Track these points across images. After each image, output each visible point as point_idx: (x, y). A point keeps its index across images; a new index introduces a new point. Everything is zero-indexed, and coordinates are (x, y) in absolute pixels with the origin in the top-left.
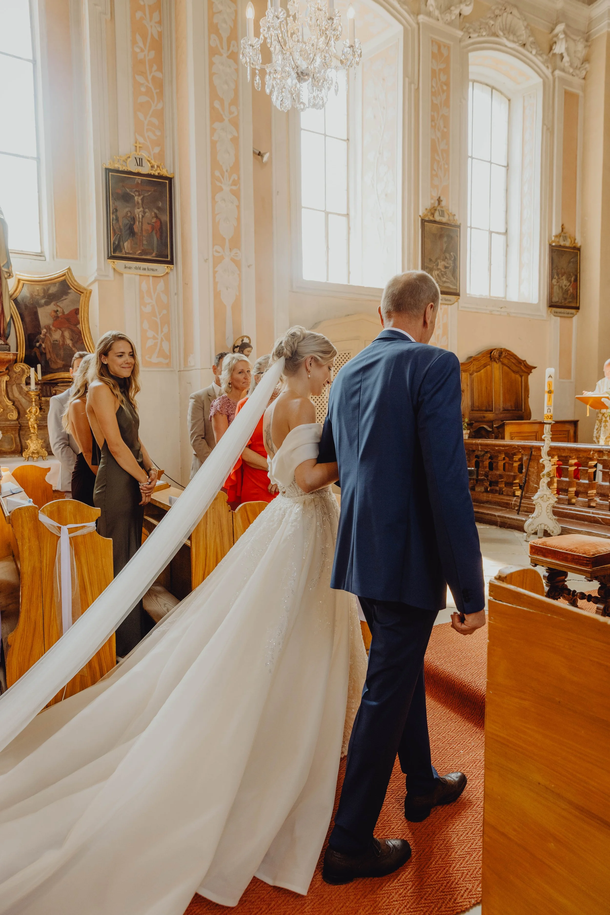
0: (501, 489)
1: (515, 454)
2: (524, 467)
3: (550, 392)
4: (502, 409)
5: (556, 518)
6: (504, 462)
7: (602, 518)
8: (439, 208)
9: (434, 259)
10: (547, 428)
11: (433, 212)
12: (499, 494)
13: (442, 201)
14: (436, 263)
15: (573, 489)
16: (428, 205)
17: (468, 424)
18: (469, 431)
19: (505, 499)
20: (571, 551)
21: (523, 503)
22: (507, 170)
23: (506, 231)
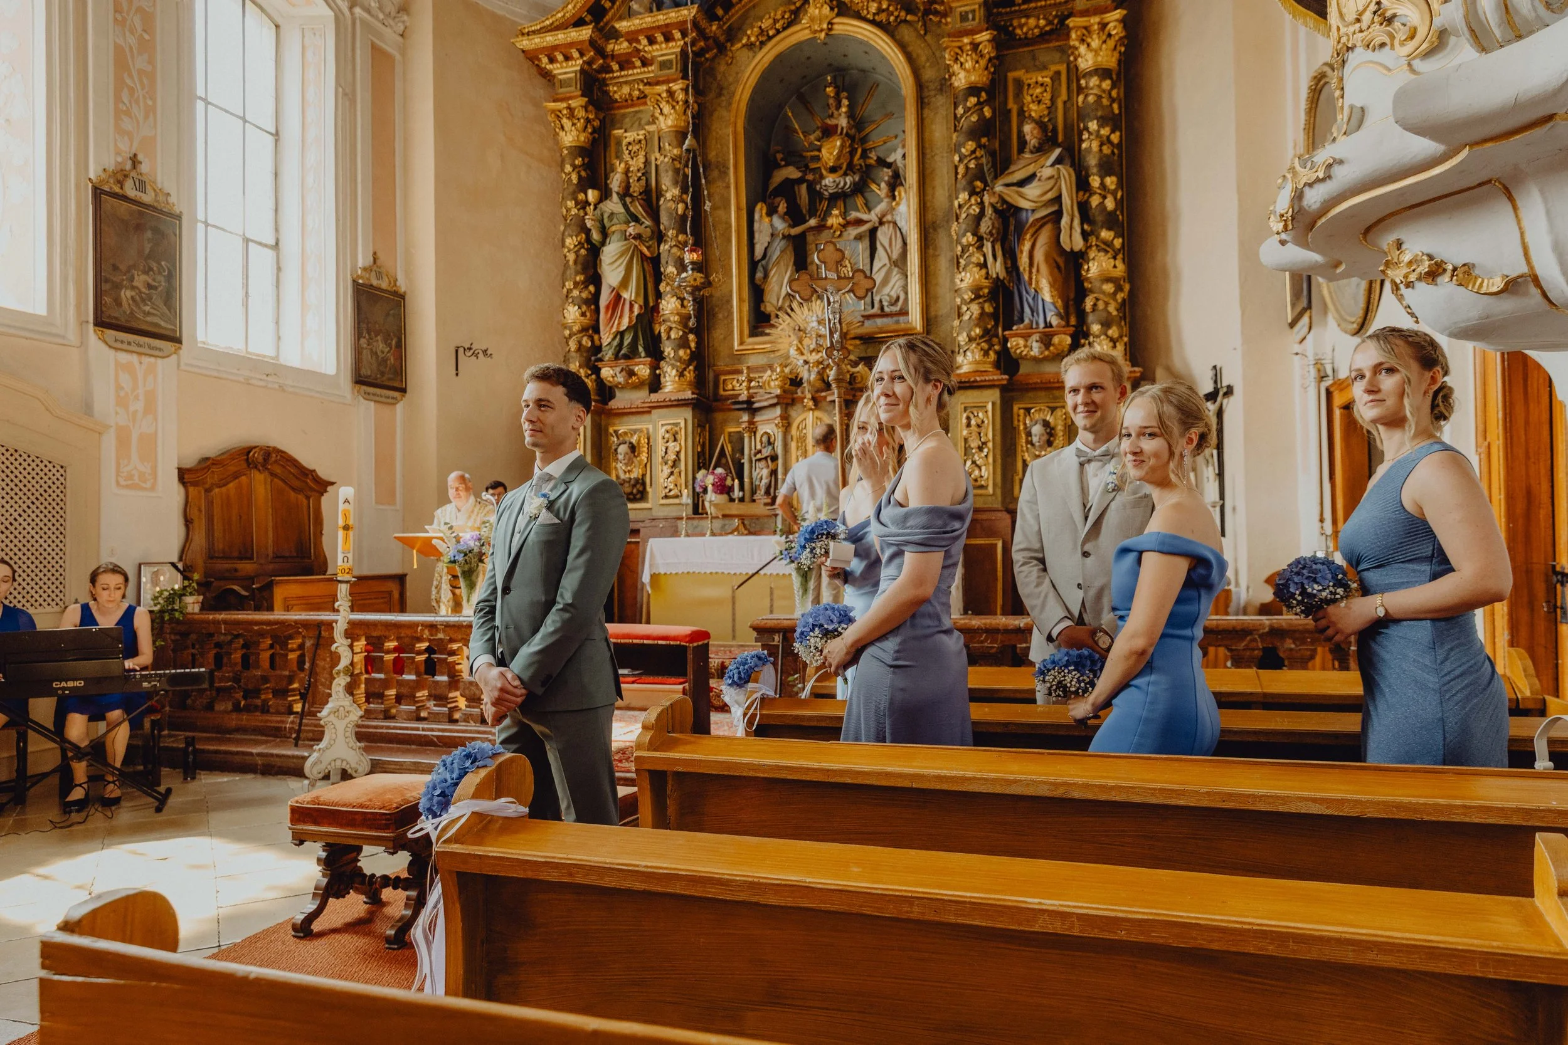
0: (265, 701)
1: (291, 637)
2: (307, 659)
3: (346, 528)
4: (271, 555)
5: (362, 744)
6: (271, 652)
7: (437, 737)
8: (133, 174)
9: (123, 267)
10: (343, 590)
11: (120, 178)
12: (263, 712)
13: (140, 163)
14: (129, 275)
15: (392, 692)
16: (110, 163)
17: (198, 584)
18: (201, 598)
19: (273, 720)
20: (361, 806)
21: (307, 725)
22: (277, 141)
23: (277, 244)
